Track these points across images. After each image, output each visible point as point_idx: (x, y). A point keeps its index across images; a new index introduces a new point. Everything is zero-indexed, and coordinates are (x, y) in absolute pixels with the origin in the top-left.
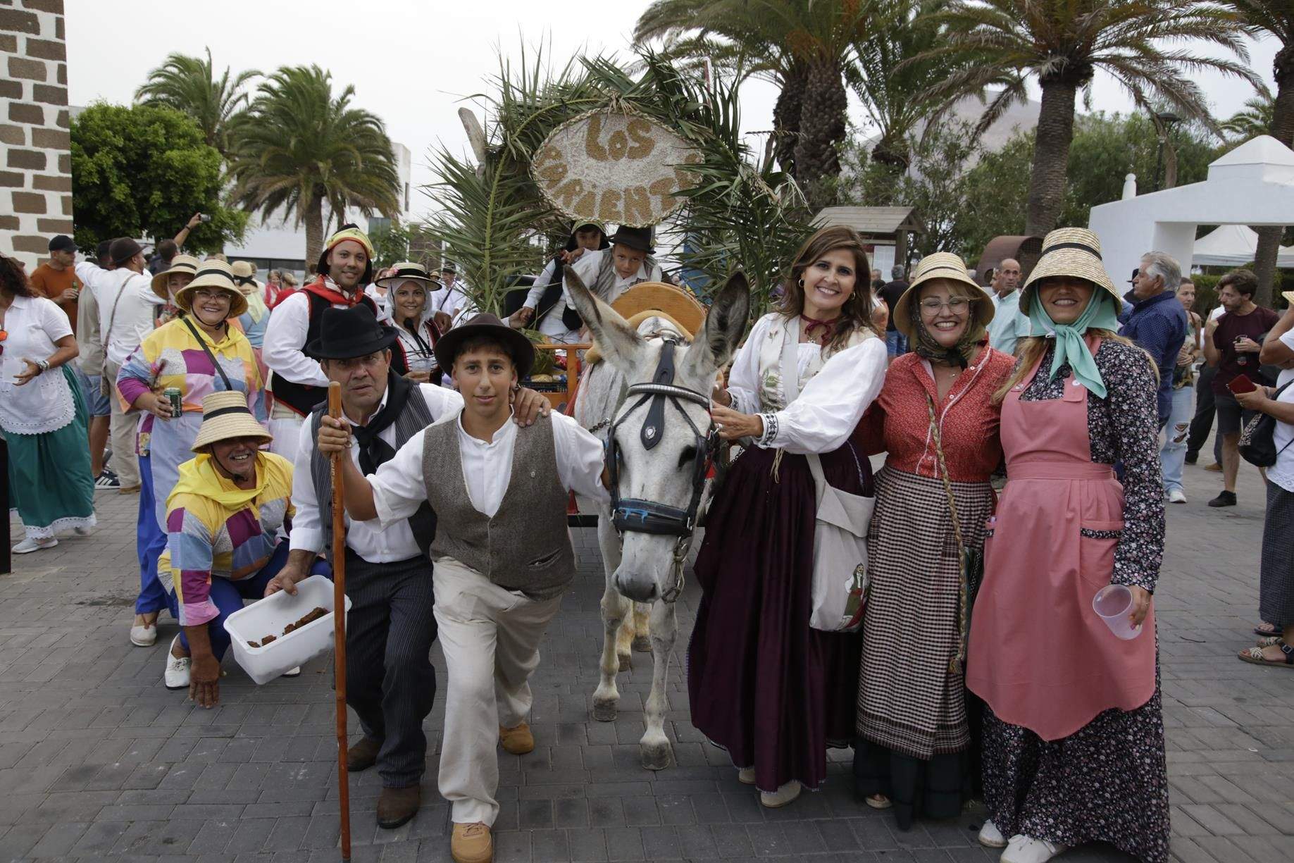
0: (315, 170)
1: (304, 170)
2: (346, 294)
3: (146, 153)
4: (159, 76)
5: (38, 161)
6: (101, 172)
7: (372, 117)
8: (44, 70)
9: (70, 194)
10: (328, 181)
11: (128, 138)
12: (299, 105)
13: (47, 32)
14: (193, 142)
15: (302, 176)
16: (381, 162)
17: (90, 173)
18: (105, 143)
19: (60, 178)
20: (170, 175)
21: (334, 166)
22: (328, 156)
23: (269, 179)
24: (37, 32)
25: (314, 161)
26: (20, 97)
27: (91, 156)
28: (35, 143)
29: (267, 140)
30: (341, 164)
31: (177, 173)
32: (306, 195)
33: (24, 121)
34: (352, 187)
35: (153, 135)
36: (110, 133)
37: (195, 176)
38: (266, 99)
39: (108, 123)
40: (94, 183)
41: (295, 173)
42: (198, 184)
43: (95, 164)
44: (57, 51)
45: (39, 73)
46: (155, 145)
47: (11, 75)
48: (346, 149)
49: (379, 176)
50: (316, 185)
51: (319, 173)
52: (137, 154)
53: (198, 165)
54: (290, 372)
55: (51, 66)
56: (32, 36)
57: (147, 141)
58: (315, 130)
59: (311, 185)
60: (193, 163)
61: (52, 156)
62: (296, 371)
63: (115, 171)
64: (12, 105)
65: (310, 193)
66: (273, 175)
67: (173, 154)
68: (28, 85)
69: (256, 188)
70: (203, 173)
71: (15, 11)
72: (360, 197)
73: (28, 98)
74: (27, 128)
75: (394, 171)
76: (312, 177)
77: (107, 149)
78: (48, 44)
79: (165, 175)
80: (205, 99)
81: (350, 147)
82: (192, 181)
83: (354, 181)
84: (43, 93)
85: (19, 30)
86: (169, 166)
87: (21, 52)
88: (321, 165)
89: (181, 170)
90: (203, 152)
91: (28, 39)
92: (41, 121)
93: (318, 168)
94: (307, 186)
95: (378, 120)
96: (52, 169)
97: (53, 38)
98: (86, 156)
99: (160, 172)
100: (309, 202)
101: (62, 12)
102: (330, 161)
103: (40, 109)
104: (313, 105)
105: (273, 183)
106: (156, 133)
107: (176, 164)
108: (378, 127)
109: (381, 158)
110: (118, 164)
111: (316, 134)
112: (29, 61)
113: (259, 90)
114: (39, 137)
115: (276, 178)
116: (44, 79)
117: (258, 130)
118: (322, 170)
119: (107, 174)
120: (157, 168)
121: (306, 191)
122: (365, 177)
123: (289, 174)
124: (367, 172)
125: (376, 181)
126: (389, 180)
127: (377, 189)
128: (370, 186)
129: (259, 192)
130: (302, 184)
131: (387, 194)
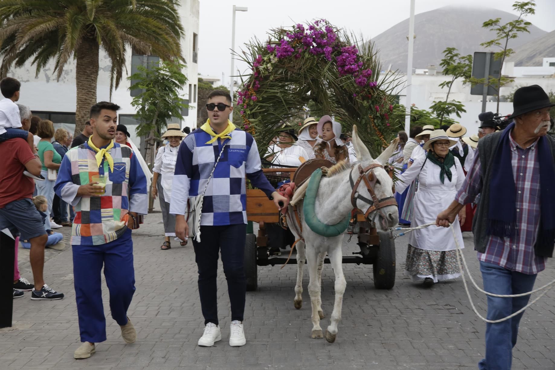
10: (96, 20)
15: (68, 15)
21: (107, 5)
23: (34, 20)
32: (71, 38)
34: (128, 28)
41: (62, 15)
49: (158, 17)
50: (87, 26)
51: (86, 11)
59: (79, 26)
65: (76, 36)
69: (16, 31)
75: (174, 10)
76: (80, 18)
83: (130, 23)
88: (89, 3)
93: (85, 7)
94: (74, 28)
100: (76, 46)
105: (36, 25)
115: (40, 20)
118: (89, 8)
121: (72, 33)
122: (143, 18)
123: (55, 14)
124: (146, 13)
125: (153, 22)
126: (171, 21)
127: (154, 32)
128: (146, 27)
129: (18, 34)
130: (68, 25)
131: (167, 37)
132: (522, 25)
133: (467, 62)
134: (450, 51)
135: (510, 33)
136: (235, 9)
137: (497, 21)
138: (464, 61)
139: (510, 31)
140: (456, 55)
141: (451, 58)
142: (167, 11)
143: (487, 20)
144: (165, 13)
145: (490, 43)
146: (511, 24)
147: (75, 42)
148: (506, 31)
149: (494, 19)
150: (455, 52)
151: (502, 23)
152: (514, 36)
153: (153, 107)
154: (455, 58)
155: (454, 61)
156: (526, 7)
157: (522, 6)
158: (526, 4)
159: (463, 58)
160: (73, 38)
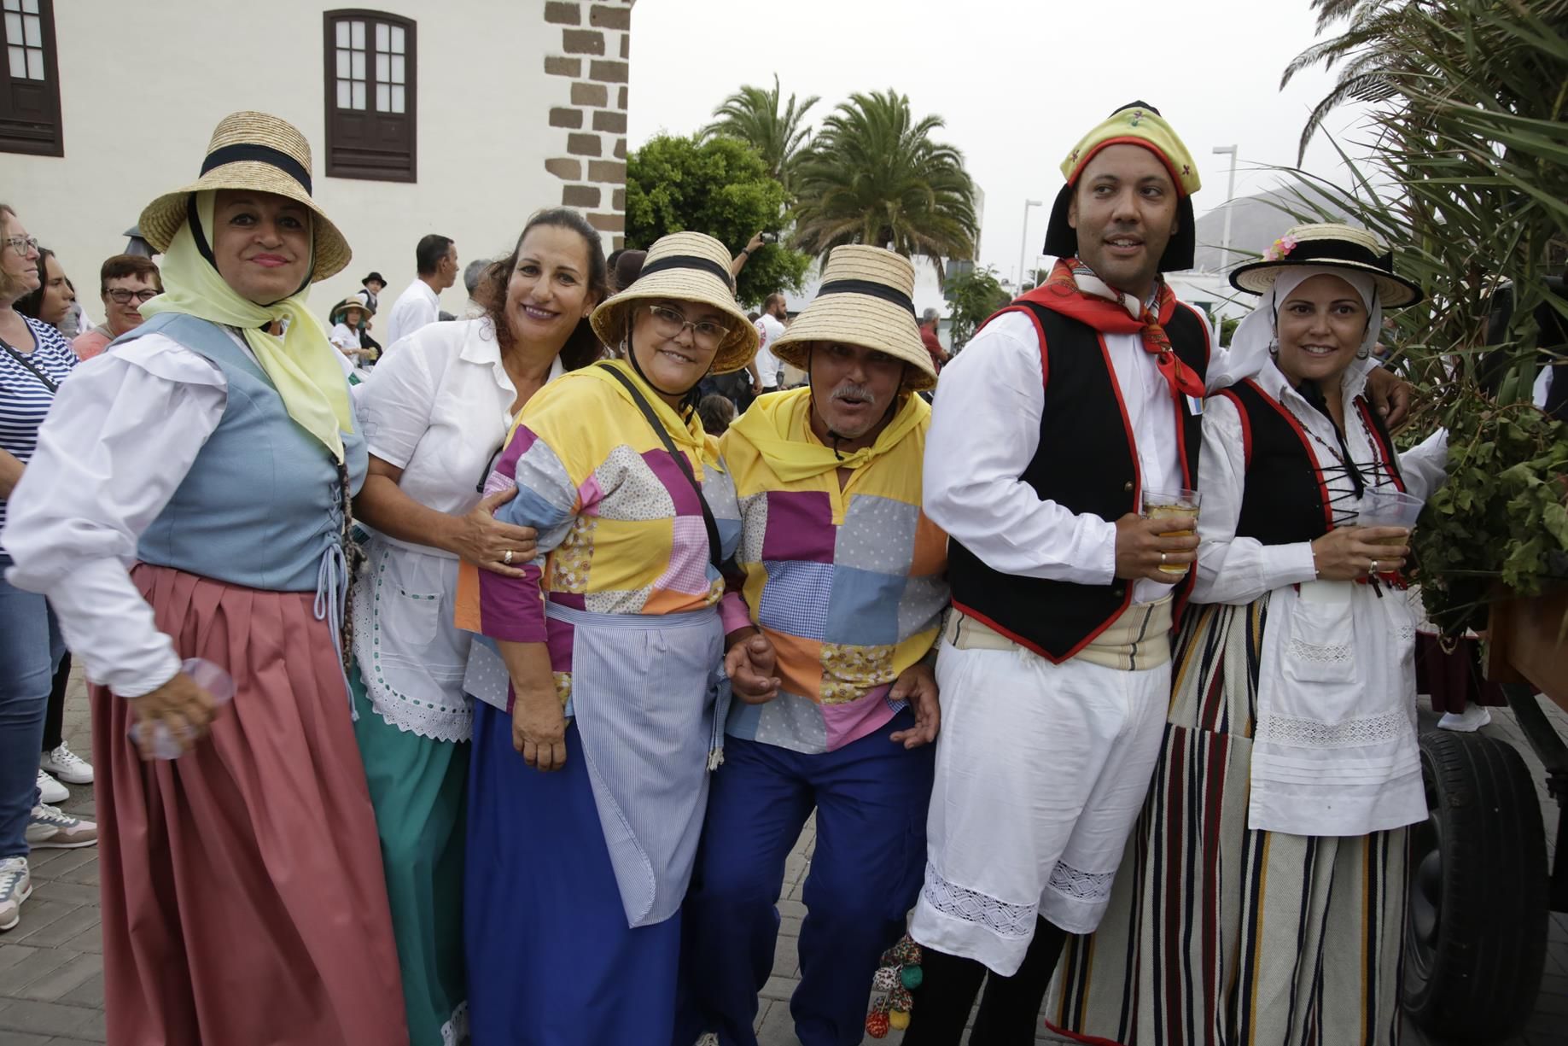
0: (882, 210)
1: (870, 211)
2: (1133, 303)
3: (704, 187)
4: (724, 112)
5: (592, 198)
6: (657, 211)
7: (951, 149)
8: (605, 94)
9: (622, 234)
10: (896, 223)
11: (687, 173)
12: (869, 137)
13: (612, 53)
14: (755, 175)
15: (867, 218)
16: (956, 201)
17: (646, 213)
18: (662, 178)
19: (613, 216)
20: (728, 213)
21: (905, 206)
22: (898, 195)
23: (833, 223)
24: (601, 51)
25: (882, 200)
26: (579, 126)
27: (647, 193)
28: (591, 177)
29: (831, 178)
30: (912, 203)
31: (735, 210)
33: (581, 152)
34: (922, 229)
35: (713, 168)
36: (668, 166)
37: (756, 213)
38: (832, 132)
39: (667, 156)
40: (649, 223)
41: (860, 216)
42: (757, 224)
43: (652, 202)
44: (618, 72)
45: (598, 97)
46: (714, 179)
47: (574, 102)
48: (916, 186)
49: (954, 217)
50: (883, 228)
51: (886, 214)
52: (694, 190)
53: (759, 201)
54: (999, 544)
55: (613, 89)
56: (597, 58)
57: (706, 174)
58: (885, 164)
59: (877, 229)
60: (754, 198)
61: (607, 190)
62: (1015, 540)
63: (671, 210)
64: (571, 136)
66: (835, 218)
67: (732, 188)
68: (588, 112)
69: (816, 234)
70: (764, 209)
71: (583, 33)
72: (931, 241)
73: (587, 128)
74: (584, 160)
75: (972, 211)
76: (878, 219)
77: (665, 184)
78: (611, 64)
79: (722, 213)
80: (768, 137)
81: (924, 184)
82: (751, 219)
83: (925, 222)
84: (602, 121)
85: (585, 52)
86: (727, 202)
87: (585, 77)
88: (889, 205)
89: (741, 207)
90: (765, 186)
91: (593, 62)
92: (598, 152)
93: (885, 209)
94: (871, 231)
95: (957, 153)
96: (606, 207)
97: (618, 59)
98: (642, 194)
99: (717, 209)
101: (628, 28)
102: (899, 200)
103: (598, 139)
104: (885, 136)
105: (836, 228)
106: (716, 165)
107: (736, 200)
108: (957, 161)
109: (957, 195)
110: (674, 202)
111: (885, 170)
112: (591, 86)
113: (826, 124)
114: (597, 171)
115: (839, 222)
116: (604, 104)
117: (823, 168)
118: (890, 211)
119: (663, 214)
120: (715, 206)
121: (870, 236)
122: (937, 219)
123: (853, 216)
124: (941, 213)
125: (950, 222)
126: (966, 221)
127: (951, 233)
128: (943, 228)
129: (820, 238)
130: (866, 227)
131: (963, 237)
136: (1028, 204)
142: (963, 210)
153: (967, 311)
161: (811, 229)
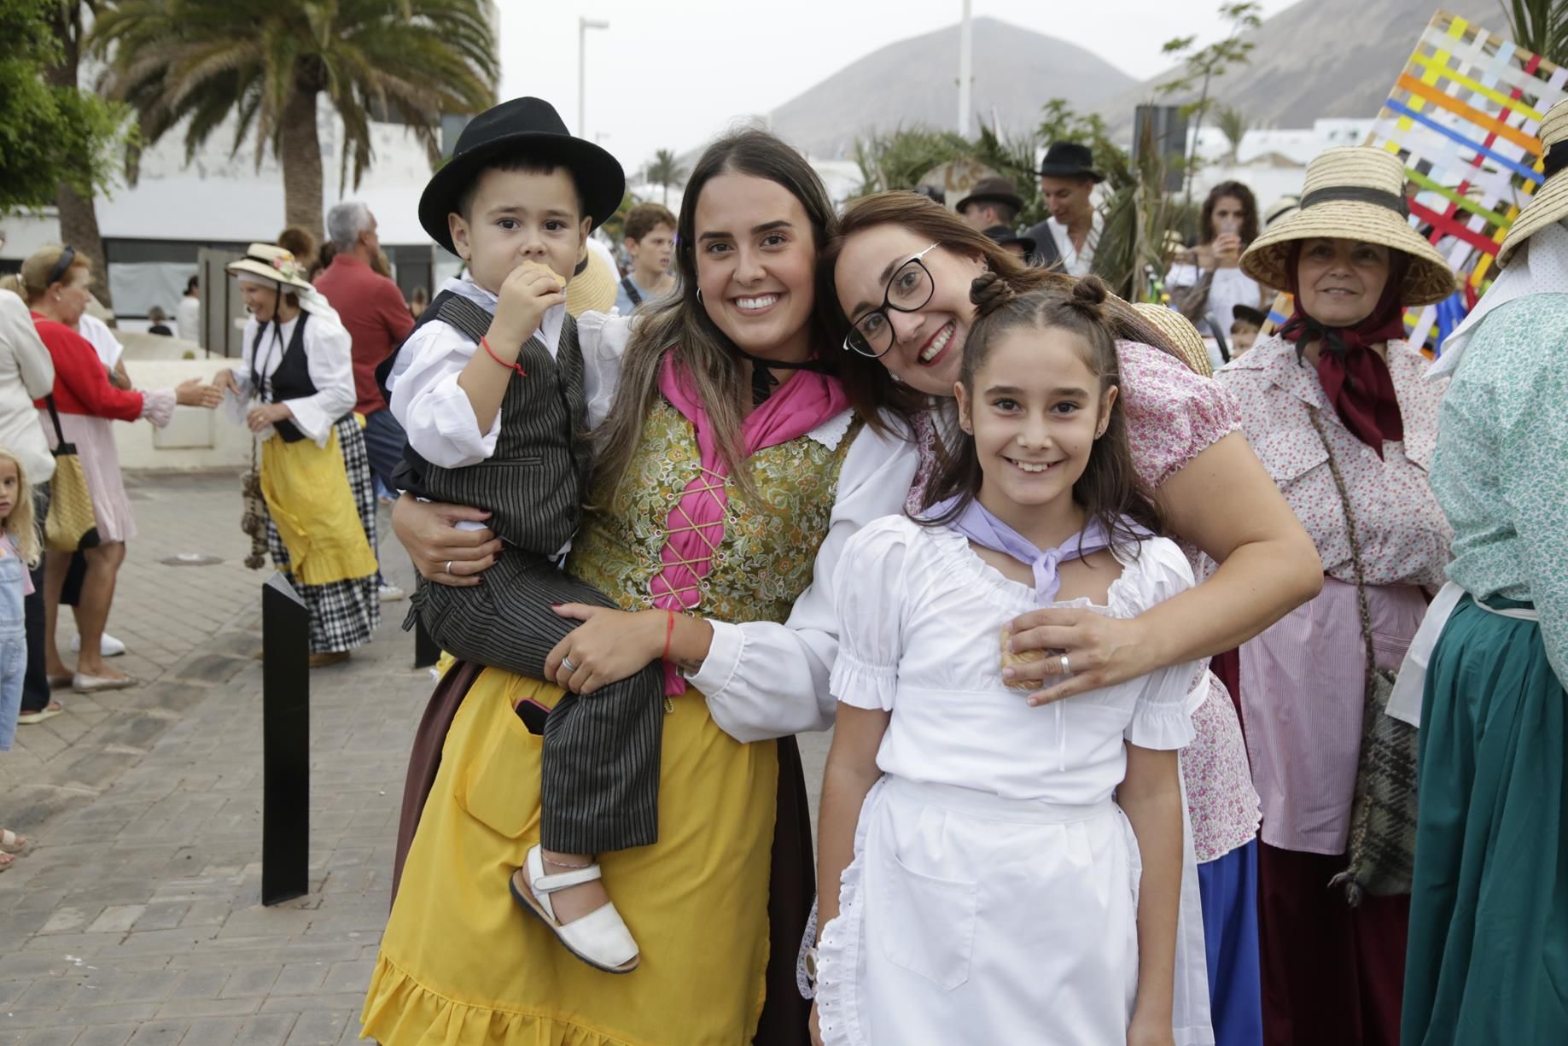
0: (299, 22)
1: (273, 26)
10: (330, 49)
15: (266, 37)
21: (344, 13)
23: (196, 49)
32: (276, 85)
34: (387, 65)
41: (252, 37)
49: (449, 37)
50: (303, 60)
51: (308, 31)
59: (291, 59)
65: (287, 79)
66: (200, 39)
69: (157, 76)
72: (405, 88)
75: (484, 25)
76: (292, 42)
83: (390, 52)
88: (311, 10)
93: (304, 20)
94: (281, 63)
100: (286, 101)
102: (332, 2)
105: (197, 59)
115: (206, 47)
118: (314, 24)
121: (278, 74)
122: (416, 43)
123: (236, 35)
124: (421, 32)
125: (440, 50)
127: (445, 70)
128: (427, 61)
129: (167, 80)
130: (268, 57)
131: (469, 79)
132: (1237, 50)
133: (1090, 129)
134: (1056, 105)
135: (1214, 67)
136: (584, 25)
137: (1187, 42)
138: (1085, 126)
139: (1213, 61)
140: (1069, 114)
141: (1060, 120)
142: (466, 25)
143: (1169, 39)
144: (462, 30)
145: (1173, 86)
146: (1215, 47)
147: (284, 94)
148: (1206, 60)
149: (1183, 37)
150: (1065, 109)
151: (1197, 47)
152: (1220, 72)
154: (1066, 120)
155: (1065, 127)
156: (1245, 14)
157: (1236, 11)
158: (1244, 7)
159: (1081, 120)
160: (279, 85)
161: (147, 62)
